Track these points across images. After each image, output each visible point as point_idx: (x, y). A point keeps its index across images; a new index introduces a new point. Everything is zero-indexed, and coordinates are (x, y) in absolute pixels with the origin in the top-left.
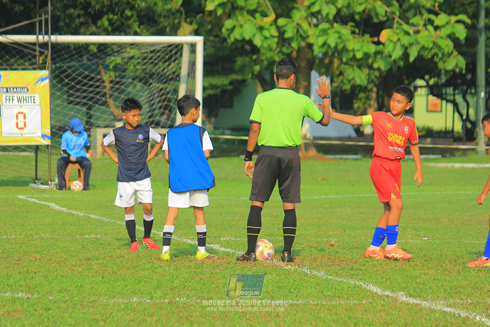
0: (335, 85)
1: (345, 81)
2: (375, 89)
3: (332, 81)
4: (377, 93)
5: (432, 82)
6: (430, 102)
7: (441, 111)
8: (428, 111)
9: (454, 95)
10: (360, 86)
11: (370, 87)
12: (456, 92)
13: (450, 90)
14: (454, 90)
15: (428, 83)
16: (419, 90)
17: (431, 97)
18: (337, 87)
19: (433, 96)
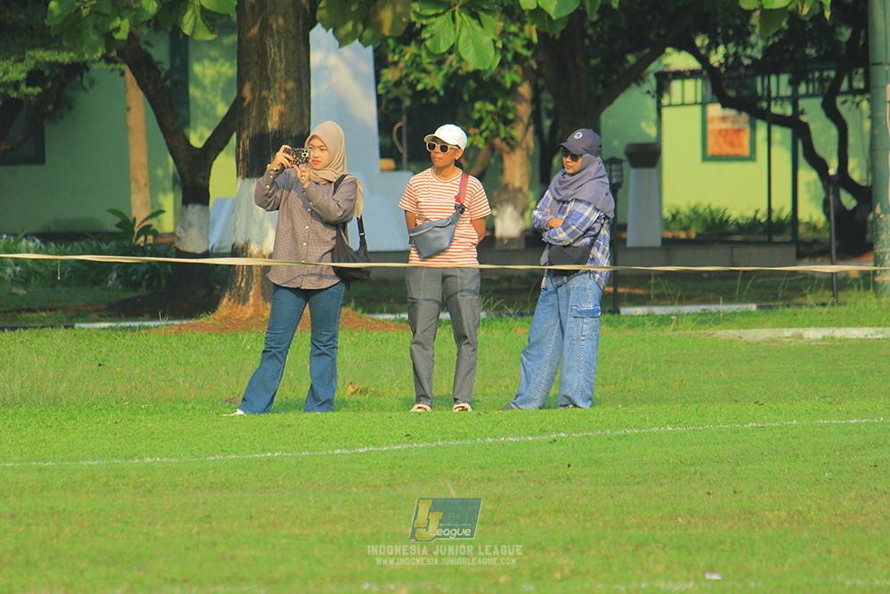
0: (390, 75)
1: (425, 60)
2: (525, 90)
3: (380, 62)
4: (536, 101)
5: (717, 58)
6: (713, 126)
7: (752, 157)
8: (707, 157)
9: (794, 100)
10: (476, 74)
11: (509, 79)
12: (802, 89)
13: (781, 84)
14: (794, 83)
15: (703, 59)
16: (676, 85)
17: (715, 110)
18: (398, 84)
19: (724, 106)
